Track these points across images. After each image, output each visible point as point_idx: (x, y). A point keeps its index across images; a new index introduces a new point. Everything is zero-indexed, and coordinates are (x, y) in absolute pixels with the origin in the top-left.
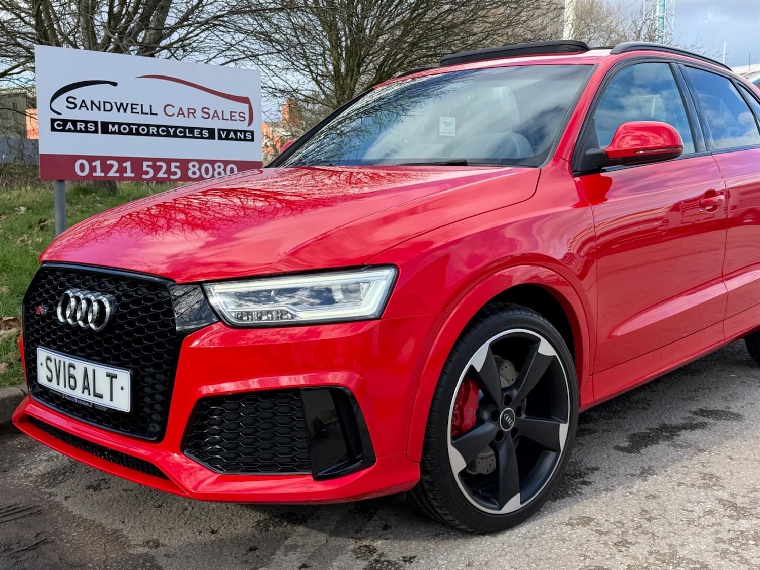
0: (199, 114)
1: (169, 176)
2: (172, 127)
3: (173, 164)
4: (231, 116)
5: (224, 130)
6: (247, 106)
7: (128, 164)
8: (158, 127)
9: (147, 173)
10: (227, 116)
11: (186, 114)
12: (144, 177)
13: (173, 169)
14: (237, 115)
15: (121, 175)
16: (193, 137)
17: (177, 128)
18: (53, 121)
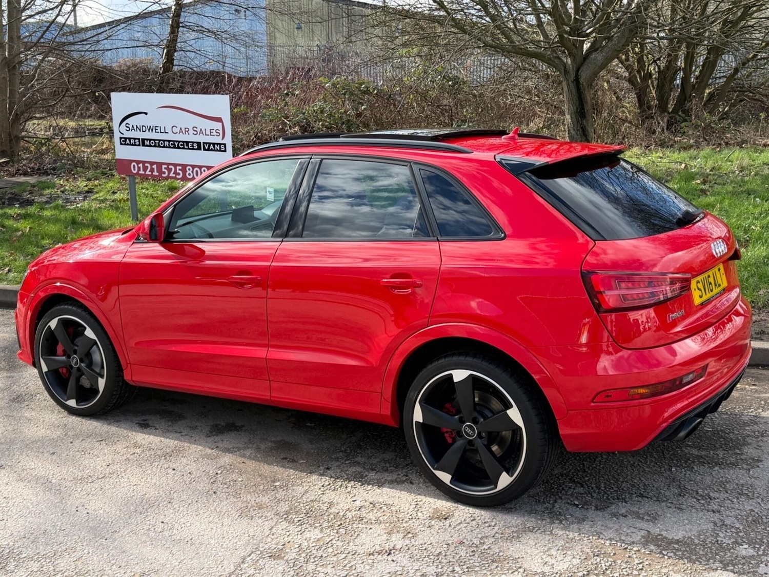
0: (191, 131)
2: (176, 141)
3: (178, 168)
4: (211, 132)
5: (206, 143)
6: (221, 124)
7: (155, 166)
8: (169, 141)
9: (164, 173)
10: (208, 133)
11: (184, 132)
12: (163, 175)
13: (178, 171)
14: (214, 131)
15: (152, 173)
16: (189, 149)
17: (179, 142)
18: (121, 138)
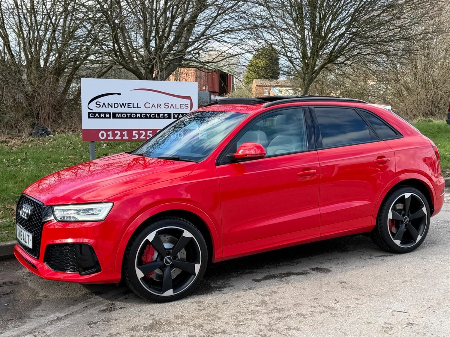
1: (146, 138)
2: (148, 113)
3: (149, 132)
4: (180, 106)
5: (176, 114)
6: (189, 100)
7: (125, 133)
8: (141, 114)
9: (135, 137)
10: (178, 106)
11: (156, 107)
12: (133, 138)
13: (148, 134)
14: (184, 106)
15: (122, 138)
16: (160, 118)
17: (151, 114)
18: (89, 113)
